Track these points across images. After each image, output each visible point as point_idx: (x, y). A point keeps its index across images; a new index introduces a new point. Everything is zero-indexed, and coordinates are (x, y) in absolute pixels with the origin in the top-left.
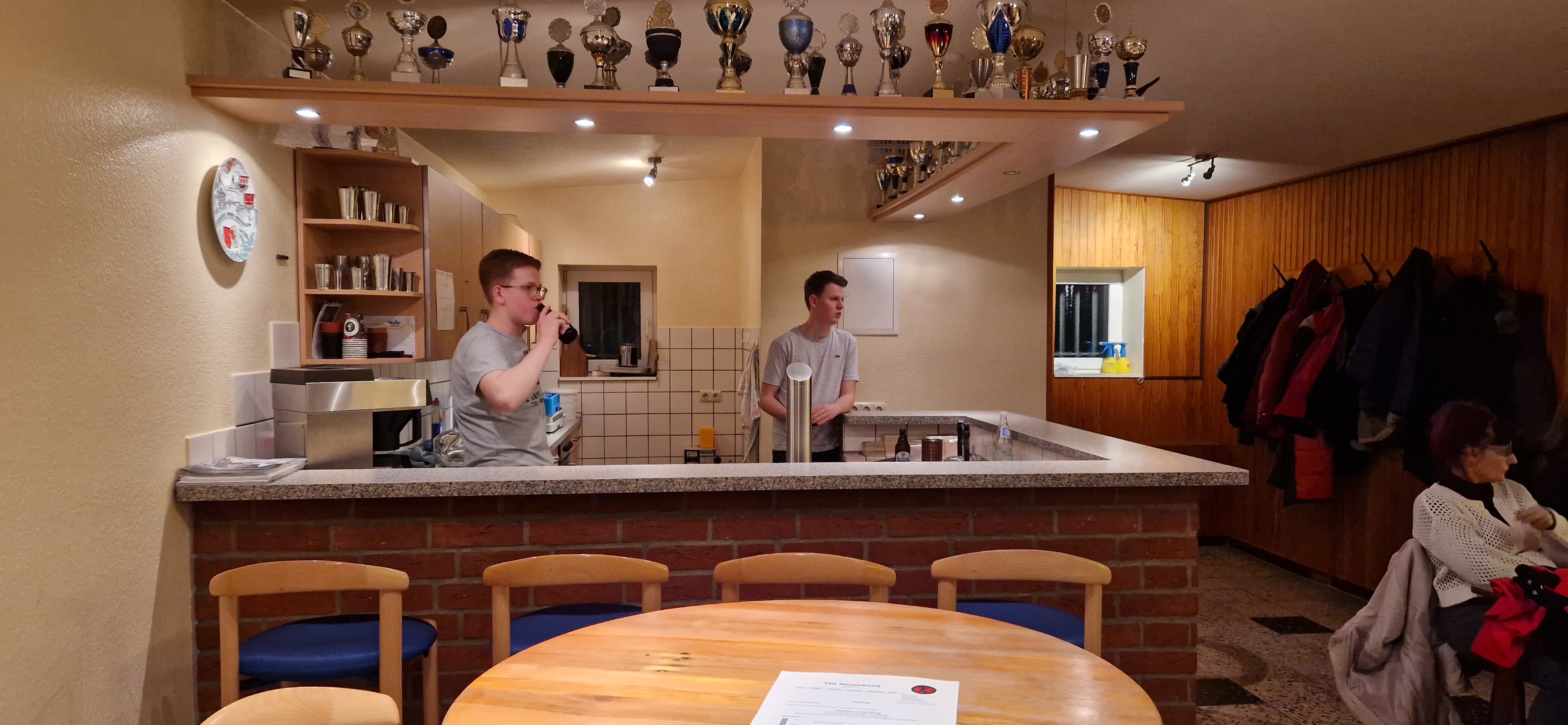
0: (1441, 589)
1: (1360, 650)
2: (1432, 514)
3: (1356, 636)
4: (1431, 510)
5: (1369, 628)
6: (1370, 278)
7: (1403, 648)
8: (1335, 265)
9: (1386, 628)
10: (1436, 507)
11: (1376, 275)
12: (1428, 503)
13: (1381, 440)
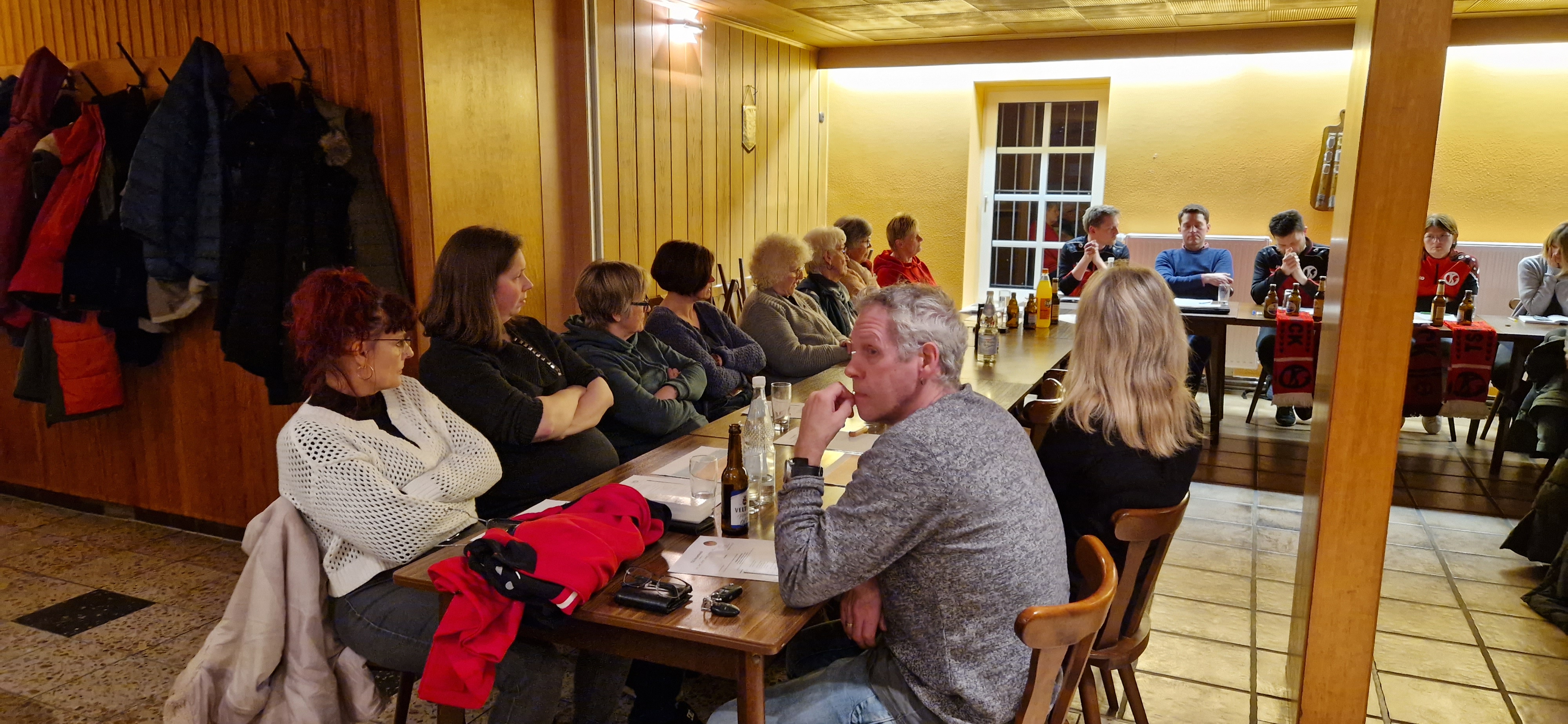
0: (335, 569)
1: (217, 705)
2: (311, 462)
3: (208, 683)
4: (309, 454)
5: (229, 661)
6: (135, 80)
7: (287, 679)
8: (78, 59)
9: (259, 657)
10: (314, 449)
11: (143, 77)
12: (302, 443)
13: (184, 316)
